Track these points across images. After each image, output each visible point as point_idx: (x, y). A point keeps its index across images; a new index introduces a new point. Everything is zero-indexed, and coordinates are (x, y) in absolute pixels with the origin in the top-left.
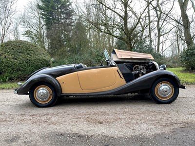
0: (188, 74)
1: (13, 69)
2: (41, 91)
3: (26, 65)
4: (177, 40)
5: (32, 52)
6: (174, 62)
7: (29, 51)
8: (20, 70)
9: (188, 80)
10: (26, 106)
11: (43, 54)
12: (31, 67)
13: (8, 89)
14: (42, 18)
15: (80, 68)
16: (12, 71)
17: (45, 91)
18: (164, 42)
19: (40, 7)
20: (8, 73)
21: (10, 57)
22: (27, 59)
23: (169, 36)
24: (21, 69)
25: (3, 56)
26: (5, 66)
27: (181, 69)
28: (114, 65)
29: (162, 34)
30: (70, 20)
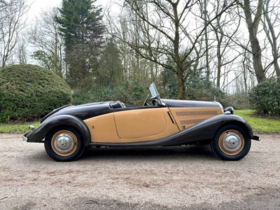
0: (260, 120)
1: (17, 104)
2: (62, 138)
3: (37, 99)
4: (244, 72)
5: (46, 82)
6: (240, 102)
7: (42, 79)
8: (26, 106)
9: (260, 127)
10: (38, 158)
11: (61, 85)
12: (44, 102)
13: (9, 133)
14: (60, 34)
15: (117, 108)
16: (16, 107)
17: (67, 139)
18: (226, 74)
19: (57, 20)
20: (9, 110)
21: (14, 87)
22: (37, 92)
23: (233, 67)
24: (28, 104)
25: (4, 86)
26: (5, 100)
27: (249, 111)
28: (164, 104)
29: (224, 63)
30: (99, 39)
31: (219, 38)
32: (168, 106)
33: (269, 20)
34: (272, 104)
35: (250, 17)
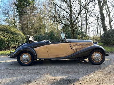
1: (2, 43)
2: (25, 56)
3: (11, 40)
4: (97, 27)
14: (17, 11)
15: (47, 43)
18: (89, 28)
19: (15, 5)
23: (93, 25)
28: (68, 41)
29: (88, 23)
30: (34, 13)
31: (86, 13)
32: (69, 42)
33: (107, 5)
34: (111, 40)
35: (101, 4)
